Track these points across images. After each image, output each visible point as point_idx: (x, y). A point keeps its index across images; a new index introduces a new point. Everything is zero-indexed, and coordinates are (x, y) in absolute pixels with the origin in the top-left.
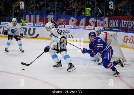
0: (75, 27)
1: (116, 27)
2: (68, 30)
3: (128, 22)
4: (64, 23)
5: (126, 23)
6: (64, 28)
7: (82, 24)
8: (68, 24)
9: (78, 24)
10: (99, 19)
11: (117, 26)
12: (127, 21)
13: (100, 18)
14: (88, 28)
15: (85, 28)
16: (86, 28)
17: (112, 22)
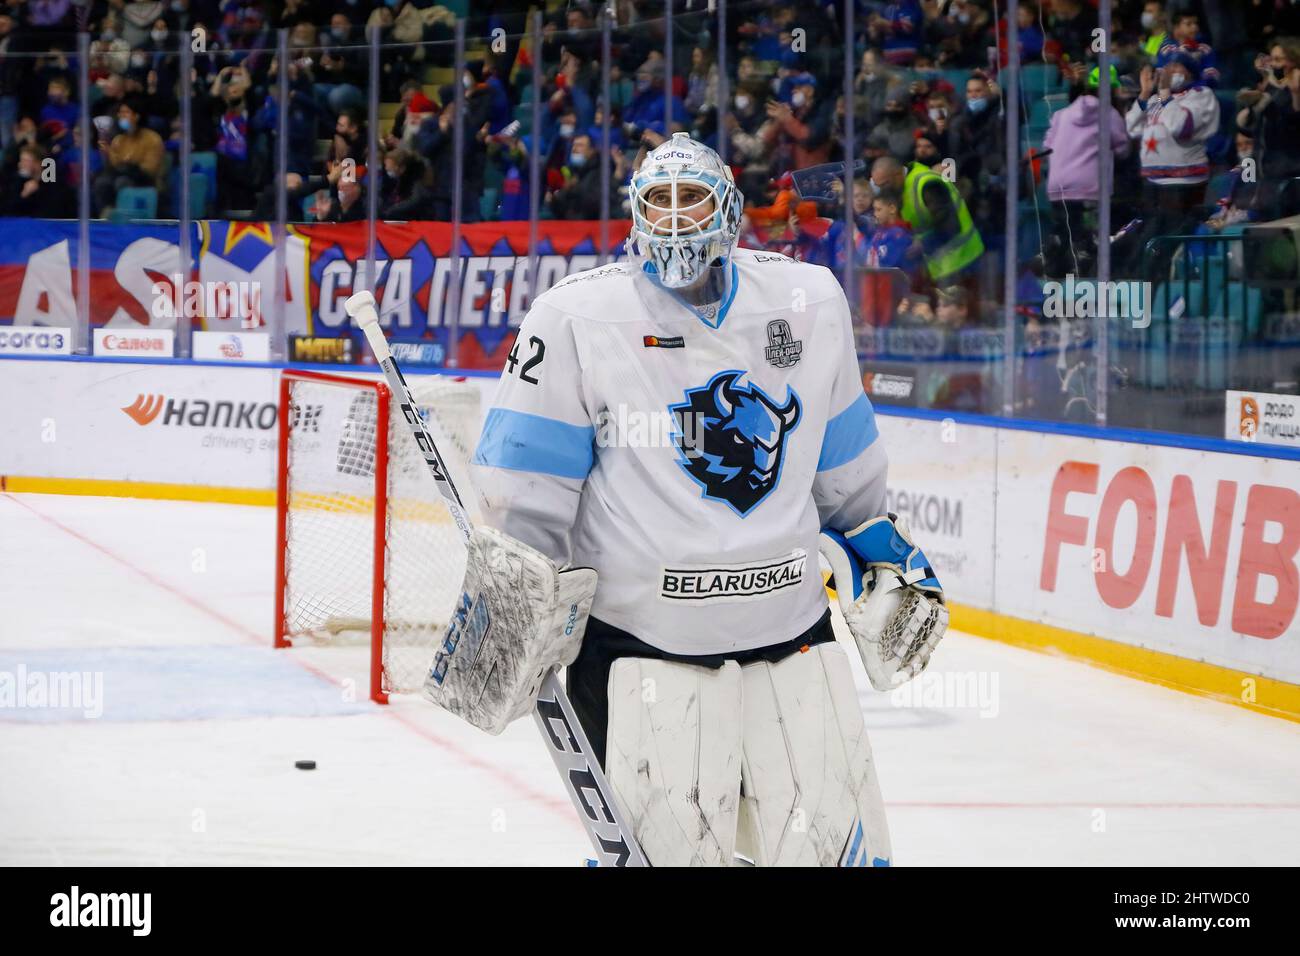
1: (384, 323)
3: (510, 276)
5: (487, 277)
7: (44, 304)
10: (217, 249)
11: (395, 318)
12: (501, 265)
13: (230, 243)
14: (124, 344)
15: (91, 344)
16: (99, 350)
17: (345, 281)
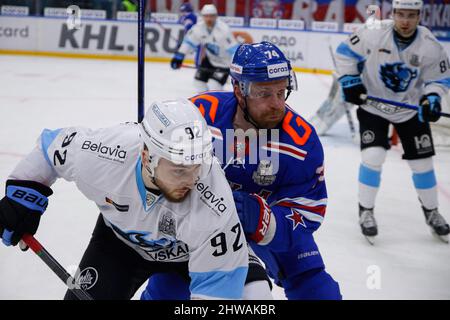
0: (310, 25)
1: (443, 25)
2: (288, 35)
4: (275, 14)
6: (277, 28)
7: (334, 16)
8: (288, 15)
9: (320, 16)
11: (446, 24)
15: (343, 28)
16: (345, 30)
